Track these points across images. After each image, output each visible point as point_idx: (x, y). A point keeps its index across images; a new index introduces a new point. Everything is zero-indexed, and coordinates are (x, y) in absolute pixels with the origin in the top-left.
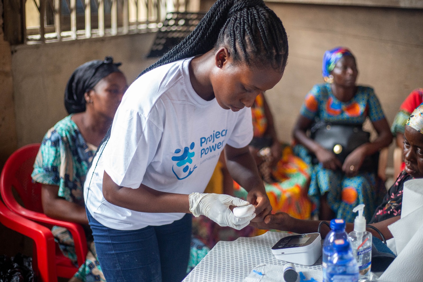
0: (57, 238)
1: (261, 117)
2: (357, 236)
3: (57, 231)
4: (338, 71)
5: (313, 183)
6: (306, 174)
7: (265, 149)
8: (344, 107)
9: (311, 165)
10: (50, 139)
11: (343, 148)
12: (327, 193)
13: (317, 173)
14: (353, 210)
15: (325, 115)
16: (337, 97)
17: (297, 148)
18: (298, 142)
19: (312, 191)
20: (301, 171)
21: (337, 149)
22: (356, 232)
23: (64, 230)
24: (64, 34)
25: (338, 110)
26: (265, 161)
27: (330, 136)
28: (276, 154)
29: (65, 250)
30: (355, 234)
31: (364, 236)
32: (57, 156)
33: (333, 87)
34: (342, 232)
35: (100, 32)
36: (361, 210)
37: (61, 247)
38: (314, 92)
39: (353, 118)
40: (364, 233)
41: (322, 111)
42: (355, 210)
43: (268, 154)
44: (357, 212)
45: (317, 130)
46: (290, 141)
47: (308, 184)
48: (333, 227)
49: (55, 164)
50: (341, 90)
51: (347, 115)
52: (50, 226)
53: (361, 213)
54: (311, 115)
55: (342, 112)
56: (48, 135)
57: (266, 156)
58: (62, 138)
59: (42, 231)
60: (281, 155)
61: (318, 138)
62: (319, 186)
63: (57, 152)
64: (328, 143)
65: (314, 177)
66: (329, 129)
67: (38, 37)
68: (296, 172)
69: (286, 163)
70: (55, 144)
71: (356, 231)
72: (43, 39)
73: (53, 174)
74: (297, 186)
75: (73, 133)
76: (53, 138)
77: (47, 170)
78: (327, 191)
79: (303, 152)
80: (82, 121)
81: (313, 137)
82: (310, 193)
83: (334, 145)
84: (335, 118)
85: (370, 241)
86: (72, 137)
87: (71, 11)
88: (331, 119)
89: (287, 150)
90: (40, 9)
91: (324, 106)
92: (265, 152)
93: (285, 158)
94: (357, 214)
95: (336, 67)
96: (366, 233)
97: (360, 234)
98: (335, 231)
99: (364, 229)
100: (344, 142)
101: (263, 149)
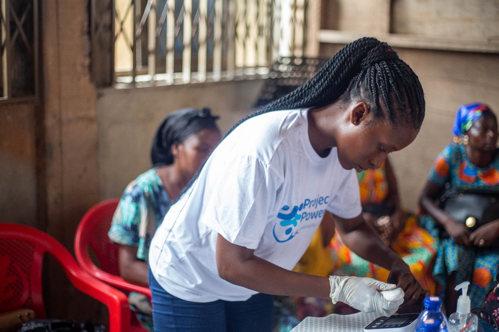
0: (135, 306)
1: (381, 181)
2: (460, 318)
3: (134, 298)
4: (475, 132)
5: (439, 261)
6: (431, 249)
7: (384, 218)
8: (480, 173)
9: (438, 238)
10: (131, 194)
11: (477, 220)
12: (454, 272)
13: (444, 249)
14: (455, 287)
15: (457, 182)
16: (472, 162)
17: (423, 219)
18: (424, 211)
19: (437, 269)
20: (425, 245)
21: (470, 222)
22: (459, 314)
23: (142, 297)
24: (160, 77)
25: (473, 177)
26: (383, 232)
27: (462, 206)
28: (396, 224)
29: (144, 320)
30: (457, 315)
31: (469, 319)
32: (138, 214)
33: (468, 150)
34: (437, 312)
35: (201, 76)
36: (465, 288)
37: (139, 317)
38: (445, 154)
39: (490, 187)
40: (468, 314)
41: (454, 176)
42: (457, 288)
43: (387, 224)
44: (461, 290)
45: (448, 198)
46: (416, 210)
47: (433, 261)
48: (427, 306)
49: (135, 222)
50: (477, 154)
51: (483, 183)
52: (127, 292)
53: (465, 292)
54: (441, 181)
55: (477, 179)
56: (129, 189)
57: (384, 225)
58: (144, 193)
59: (116, 296)
60: (402, 226)
61: (447, 208)
62: (446, 264)
63: (138, 209)
64: (460, 215)
65: (441, 253)
66: (462, 198)
67: (128, 80)
68: (420, 246)
69: (408, 236)
70: (136, 199)
71: (459, 312)
72: (134, 83)
73: (132, 233)
74: (420, 262)
75: (157, 189)
76: (135, 193)
77: (125, 228)
78: (455, 270)
79: (430, 224)
80: (168, 176)
81: (442, 207)
82: (435, 272)
83: (467, 218)
84: (470, 186)
85: (476, 325)
86: (155, 193)
87: (167, 51)
88: (465, 187)
89: (411, 221)
90: (133, 49)
91: (456, 171)
92: (384, 221)
93: (408, 229)
94: (460, 292)
95: (473, 126)
96: (470, 315)
97: (463, 316)
98: (429, 309)
99: (468, 311)
100: (479, 214)
101: (382, 218)
